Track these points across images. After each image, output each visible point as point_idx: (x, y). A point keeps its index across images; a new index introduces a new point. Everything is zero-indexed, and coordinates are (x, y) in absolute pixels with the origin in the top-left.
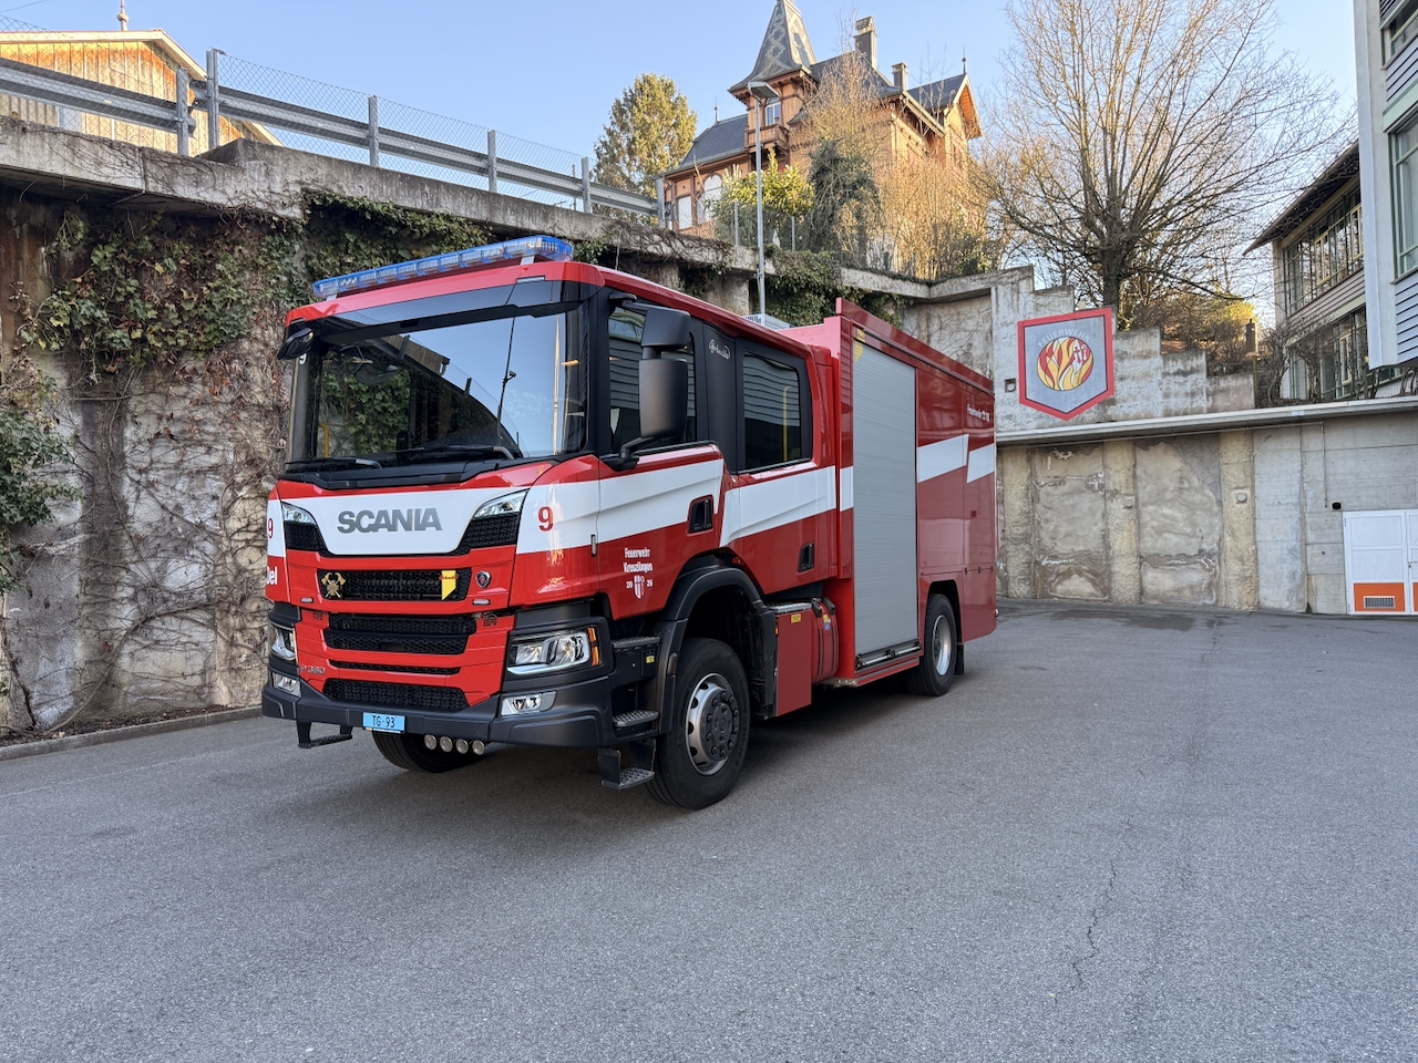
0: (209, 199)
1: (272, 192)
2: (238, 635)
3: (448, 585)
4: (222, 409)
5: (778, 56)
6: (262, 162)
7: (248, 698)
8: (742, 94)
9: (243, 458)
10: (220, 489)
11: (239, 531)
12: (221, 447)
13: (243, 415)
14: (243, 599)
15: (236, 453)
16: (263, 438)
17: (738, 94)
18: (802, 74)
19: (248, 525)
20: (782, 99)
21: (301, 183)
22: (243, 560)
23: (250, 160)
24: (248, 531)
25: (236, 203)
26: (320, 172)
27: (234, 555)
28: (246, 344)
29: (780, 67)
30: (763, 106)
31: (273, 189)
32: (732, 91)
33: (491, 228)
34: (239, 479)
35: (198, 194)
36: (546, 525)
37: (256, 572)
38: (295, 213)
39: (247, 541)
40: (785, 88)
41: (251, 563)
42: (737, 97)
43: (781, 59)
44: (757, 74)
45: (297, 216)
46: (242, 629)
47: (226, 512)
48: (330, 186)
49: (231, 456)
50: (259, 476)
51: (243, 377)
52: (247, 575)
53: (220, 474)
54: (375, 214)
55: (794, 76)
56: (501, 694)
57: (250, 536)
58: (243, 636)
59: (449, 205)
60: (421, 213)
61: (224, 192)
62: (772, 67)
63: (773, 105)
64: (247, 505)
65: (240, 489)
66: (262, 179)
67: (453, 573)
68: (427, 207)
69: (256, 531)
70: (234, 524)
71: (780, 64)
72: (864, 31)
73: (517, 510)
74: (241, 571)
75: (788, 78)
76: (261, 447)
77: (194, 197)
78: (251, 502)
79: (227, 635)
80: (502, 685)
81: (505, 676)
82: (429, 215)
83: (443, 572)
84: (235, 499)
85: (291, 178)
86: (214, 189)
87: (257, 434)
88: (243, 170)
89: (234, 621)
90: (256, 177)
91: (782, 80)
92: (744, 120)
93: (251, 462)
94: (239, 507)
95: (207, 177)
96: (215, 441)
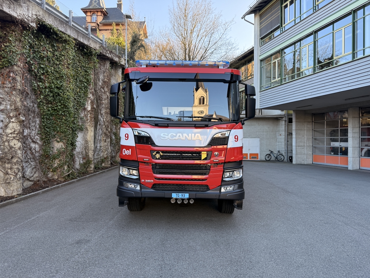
0: (12, 14)
1: (29, 16)
2: (9, 171)
3: (204, 155)
4: (6, 89)
5: (96, 3)
6: (27, 5)
7: (12, 193)
8: (85, 11)
9: (13, 108)
10: (4, 118)
11: (11, 133)
12: (5, 103)
13: (14, 92)
14: (12, 158)
15: (11, 106)
16: (20, 101)
17: (84, 11)
18: (104, 10)
19: (15, 131)
20: (97, 16)
21: (36, 15)
22: (12, 144)
23: (24, 3)
24: (14, 134)
25: (20, 18)
26: (41, 13)
27: (8, 142)
28: (15, 67)
29: (97, 6)
30: (91, 16)
31: (29, 15)
32: (82, 9)
33: (78, 41)
34: (11, 115)
35: (9, 11)
36: (236, 140)
37: (16, 148)
38: (34, 25)
39: (14, 137)
40: (98, 13)
41: (15, 145)
42: (83, 11)
43: (97, 4)
44: (89, 6)
45: (35, 27)
46: (11, 169)
47: (6, 126)
48: (43, 18)
49: (9, 107)
50: (19, 114)
51: (14, 79)
52: (13, 149)
53: (4, 113)
54: (53, 30)
55: (101, 10)
56: (221, 186)
57: (15, 135)
58: (11, 171)
59: (69, 32)
60: (63, 32)
61: (16, 12)
62: (94, 6)
63: (94, 16)
64: (14, 124)
65: (12, 119)
66: (26, 11)
67: (206, 152)
68: (64, 31)
69: (17, 134)
70: (9, 131)
71: (97, 5)
72: (120, 3)
73: (228, 136)
74: (11, 148)
75: (100, 10)
76: (19, 104)
77: (8, 12)
78: (15, 123)
79: (5, 171)
80: (221, 184)
81: (222, 181)
82: (65, 34)
83: (202, 152)
84: (10, 122)
85: (34, 13)
86: (14, 11)
87: (18, 100)
88: (22, 6)
89: (8, 166)
90: (25, 10)
91: (98, 10)
92: (85, 18)
93: (16, 109)
94: (11, 125)
95: (12, 6)
96: (3, 101)
